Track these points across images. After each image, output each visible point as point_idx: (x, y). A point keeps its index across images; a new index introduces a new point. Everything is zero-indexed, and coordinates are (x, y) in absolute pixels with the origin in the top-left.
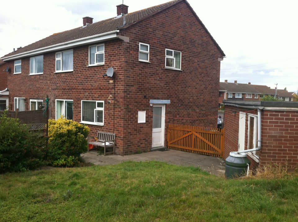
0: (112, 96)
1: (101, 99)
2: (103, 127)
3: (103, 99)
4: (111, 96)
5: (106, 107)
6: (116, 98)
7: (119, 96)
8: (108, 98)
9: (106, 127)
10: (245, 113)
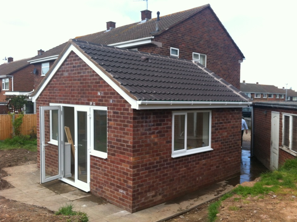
10: (279, 113)
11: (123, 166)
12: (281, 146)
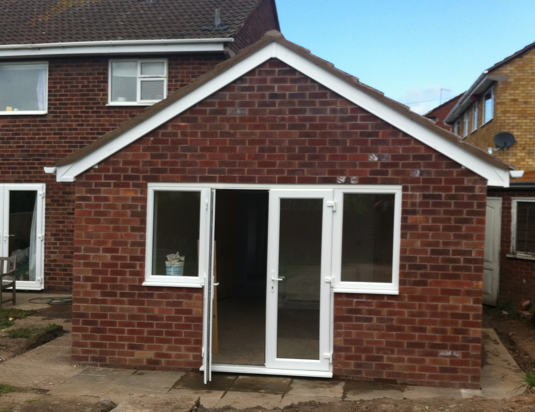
10: (501, 198)
11: (451, 303)
12: (509, 253)
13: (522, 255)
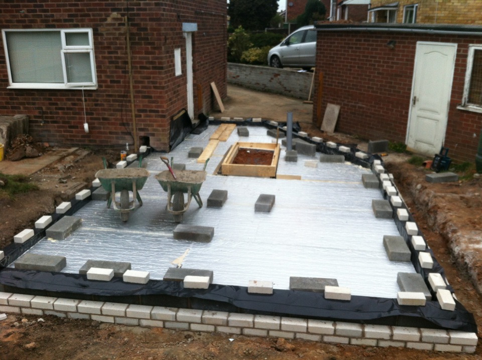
0: (119, 16)
1: (79, 23)
2: (94, 94)
3: (87, 22)
4: (115, 14)
5: (101, 43)
6: (134, 20)
7: (144, 15)
8: (105, 20)
9: (104, 91)
10: (456, 45)
12: (460, 105)
13: (475, 107)
